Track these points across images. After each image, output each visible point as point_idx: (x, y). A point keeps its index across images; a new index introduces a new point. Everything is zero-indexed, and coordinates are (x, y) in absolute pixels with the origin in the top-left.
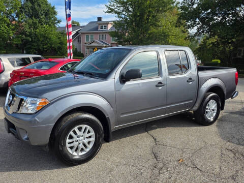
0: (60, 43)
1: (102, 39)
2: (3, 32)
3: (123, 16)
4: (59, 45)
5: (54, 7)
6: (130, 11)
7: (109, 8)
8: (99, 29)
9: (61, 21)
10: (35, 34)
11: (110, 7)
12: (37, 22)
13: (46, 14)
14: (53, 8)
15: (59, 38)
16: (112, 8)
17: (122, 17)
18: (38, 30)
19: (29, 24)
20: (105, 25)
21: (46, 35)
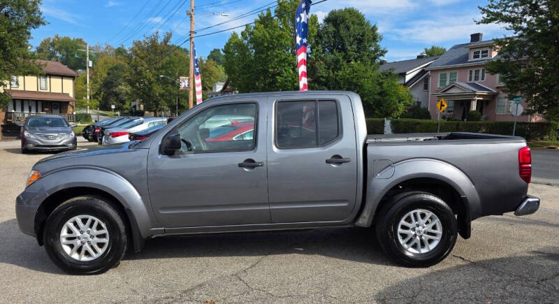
0: (380, 94)
1: (477, 78)
2: (286, 81)
3: (524, 25)
4: (377, 97)
5: (374, 26)
6: (541, 12)
7: (488, 12)
8: (471, 59)
9: (386, 52)
10: (336, 80)
11: (492, 10)
12: (341, 58)
13: (360, 42)
14: (374, 29)
15: (381, 84)
16: (495, 11)
17: (521, 28)
18: (340, 73)
19: (326, 63)
20: (485, 49)
21: (355, 80)
